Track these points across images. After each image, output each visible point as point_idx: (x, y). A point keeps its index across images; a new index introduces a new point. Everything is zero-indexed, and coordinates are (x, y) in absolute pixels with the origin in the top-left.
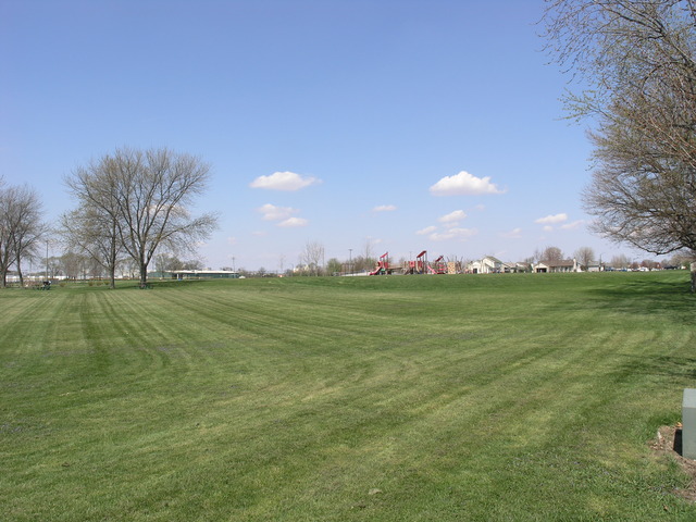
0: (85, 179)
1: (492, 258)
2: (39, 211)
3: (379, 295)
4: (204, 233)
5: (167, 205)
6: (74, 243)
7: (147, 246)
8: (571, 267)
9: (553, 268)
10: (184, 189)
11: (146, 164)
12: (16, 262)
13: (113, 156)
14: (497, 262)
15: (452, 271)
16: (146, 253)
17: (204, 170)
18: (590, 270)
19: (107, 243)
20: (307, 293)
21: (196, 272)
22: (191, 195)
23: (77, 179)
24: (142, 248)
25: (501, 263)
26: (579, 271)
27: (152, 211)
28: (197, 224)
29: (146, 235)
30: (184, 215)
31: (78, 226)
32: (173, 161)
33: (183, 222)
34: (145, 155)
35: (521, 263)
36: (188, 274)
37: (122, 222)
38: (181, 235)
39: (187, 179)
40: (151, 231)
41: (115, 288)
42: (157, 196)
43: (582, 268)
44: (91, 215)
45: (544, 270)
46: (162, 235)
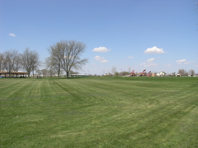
0: (52, 48)
1: (163, 72)
2: (39, 57)
3: (136, 82)
4: (84, 64)
5: (74, 55)
6: (48, 66)
7: (69, 67)
8: (188, 75)
9: (182, 75)
10: (79, 51)
11: (68, 44)
12: (32, 71)
13: (60, 42)
14: (165, 73)
15: (153, 76)
16: (68, 69)
17: (85, 46)
18: (194, 76)
19: (58, 66)
20: (115, 81)
21: (77, 75)
22: (81, 53)
23: (50, 49)
24: (67, 68)
25: (166, 74)
26: (190, 76)
27: (70, 58)
28: (82, 61)
29: (68, 64)
30: (79, 58)
31: (50, 62)
32: (76, 43)
33: (79, 61)
34: (68, 42)
35: (172, 74)
36: (75, 75)
37: (62, 60)
38: (78, 64)
39: (80, 48)
40: (70, 63)
41: (59, 79)
42: (71, 53)
43: (191, 75)
44: (54, 58)
45: (179, 76)
46: (73, 64)
